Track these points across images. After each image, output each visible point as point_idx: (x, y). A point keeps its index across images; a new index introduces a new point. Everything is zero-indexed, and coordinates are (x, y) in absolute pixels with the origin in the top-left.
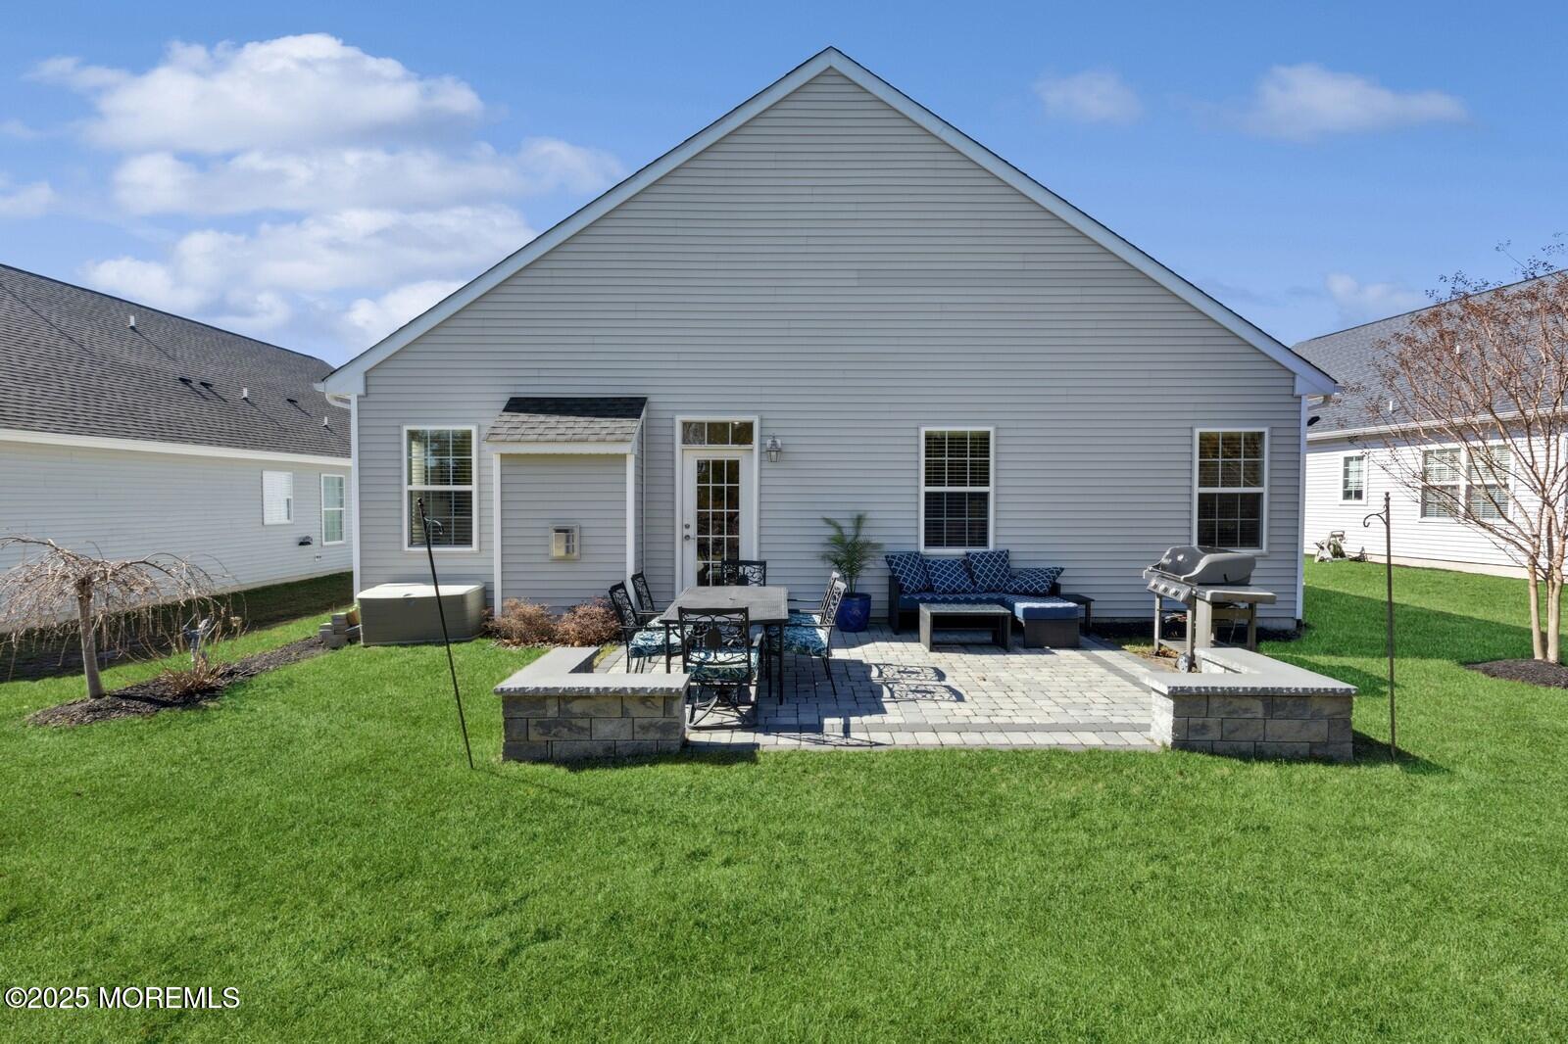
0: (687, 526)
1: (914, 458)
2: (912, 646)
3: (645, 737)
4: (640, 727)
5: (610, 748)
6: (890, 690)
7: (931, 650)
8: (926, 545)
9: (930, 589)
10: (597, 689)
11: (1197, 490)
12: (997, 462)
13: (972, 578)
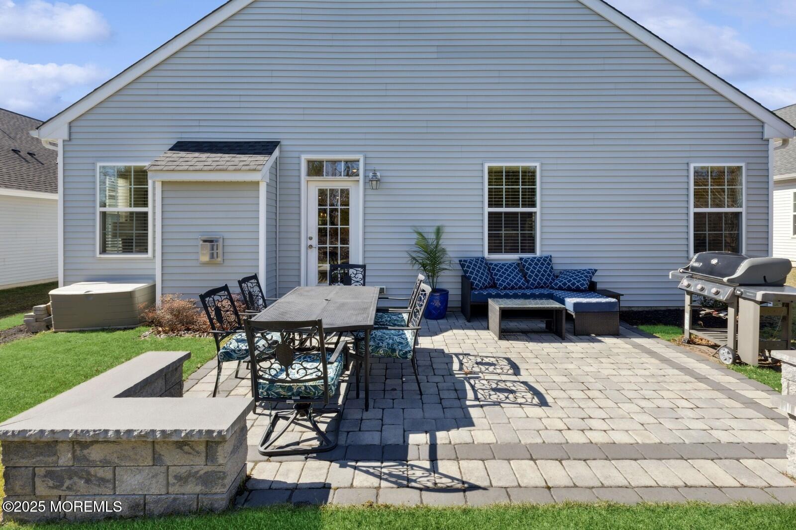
0: (311, 238)
1: (479, 186)
2: (483, 333)
3: (182, 490)
4: (176, 477)
5: (138, 505)
6: (473, 387)
7: (500, 338)
8: (489, 252)
9: (494, 286)
10: (117, 432)
11: (693, 210)
12: (542, 189)
13: (525, 277)
